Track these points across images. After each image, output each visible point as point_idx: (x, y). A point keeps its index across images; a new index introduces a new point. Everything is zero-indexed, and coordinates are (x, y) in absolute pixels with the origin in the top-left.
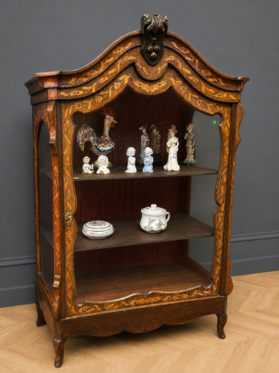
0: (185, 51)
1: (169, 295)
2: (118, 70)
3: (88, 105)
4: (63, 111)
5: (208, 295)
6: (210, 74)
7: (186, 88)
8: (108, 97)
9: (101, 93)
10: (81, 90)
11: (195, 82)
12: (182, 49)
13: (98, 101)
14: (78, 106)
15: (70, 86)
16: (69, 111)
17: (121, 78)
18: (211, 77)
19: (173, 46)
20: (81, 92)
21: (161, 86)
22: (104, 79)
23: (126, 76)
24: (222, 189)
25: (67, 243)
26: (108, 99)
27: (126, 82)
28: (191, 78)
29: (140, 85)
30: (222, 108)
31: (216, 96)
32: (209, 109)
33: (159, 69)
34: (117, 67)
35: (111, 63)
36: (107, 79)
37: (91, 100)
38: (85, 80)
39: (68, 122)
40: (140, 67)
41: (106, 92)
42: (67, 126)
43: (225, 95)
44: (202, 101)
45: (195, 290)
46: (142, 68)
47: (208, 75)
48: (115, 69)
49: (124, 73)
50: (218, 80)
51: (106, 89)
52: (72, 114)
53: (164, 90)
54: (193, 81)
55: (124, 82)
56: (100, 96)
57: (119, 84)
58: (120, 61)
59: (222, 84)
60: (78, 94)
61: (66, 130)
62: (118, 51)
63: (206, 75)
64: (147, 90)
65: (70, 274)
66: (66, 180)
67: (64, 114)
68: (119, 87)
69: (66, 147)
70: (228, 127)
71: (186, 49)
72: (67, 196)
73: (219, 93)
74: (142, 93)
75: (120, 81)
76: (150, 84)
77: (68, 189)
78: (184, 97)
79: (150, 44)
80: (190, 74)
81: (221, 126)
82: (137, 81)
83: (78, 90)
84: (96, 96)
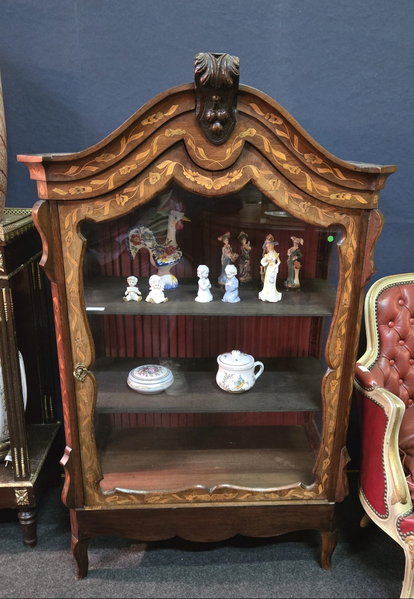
0: (276, 119)
1: (249, 492)
2: (154, 152)
3: (104, 208)
4: (61, 216)
5: (311, 499)
6: (320, 161)
7: (280, 181)
8: (138, 195)
9: (126, 190)
10: (89, 185)
11: (294, 173)
12: (270, 116)
13: (121, 203)
14: (87, 209)
15: (69, 179)
16: (71, 217)
17: (161, 166)
18: (322, 166)
19: (253, 110)
20: (89, 189)
21: (233, 180)
22: (129, 168)
23: (169, 162)
24: (339, 345)
25: (81, 405)
26: (139, 200)
27: (170, 172)
28: (286, 166)
29: (194, 177)
30: (344, 216)
31: (333, 197)
32: (321, 217)
33: (228, 151)
34: (152, 148)
35: (140, 142)
36: (133, 167)
37: (109, 202)
38: (94, 169)
39: (70, 234)
40: (194, 148)
41: (135, 189)
42: (69, 240)
43: (348, 196)
44: (309, 204)
45: (290, 489)
46: (196, 149)
47: (315, 162)
48: (148, 152)
49: (166, 157)
50: (334, 171)
51: (134, 183)
52: (77, 222)
53: (238, 187)
54: (291, 172)
55: (166, 171)
56: (124, 194)
57: (158, 175)
58: (157, 137)
59: (342, 178)
60: (83, 192)
61: (68, 246)
62: (153, 121)
63: (313, 163)
64: (207, 186)
65: (88, 449)
66: (73, 317)
67: (64, 223)
68: (157, 180)
69: (69, 271)
70: (353, 247)
71: (276, 117)
72: (76, 340)
73: (337, 193)
74: (198, 191)
75: (159, 171)
76: (213, 175)
77: (76, 330)
78: (275, 198)
79: (210, 107)
80: (285, 159)
81: (339, 247)
82: (190, 171)
83: (83, 185)
84: (118, 195)
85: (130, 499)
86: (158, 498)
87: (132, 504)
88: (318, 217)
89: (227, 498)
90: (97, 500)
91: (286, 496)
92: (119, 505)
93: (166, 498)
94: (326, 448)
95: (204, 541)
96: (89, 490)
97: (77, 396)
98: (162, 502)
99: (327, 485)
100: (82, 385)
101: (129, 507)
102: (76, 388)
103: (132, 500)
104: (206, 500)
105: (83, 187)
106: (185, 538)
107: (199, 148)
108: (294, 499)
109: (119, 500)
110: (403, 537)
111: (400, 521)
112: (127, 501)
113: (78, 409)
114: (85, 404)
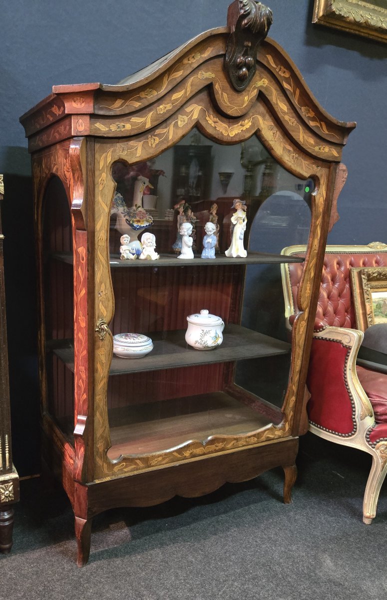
0: (284, 72)
1: (235, 439)
2: (188, 94)
3: (137, 149)
4: (97, 156)
5: (280, 437)
6: (312, 114)
7: (278, 132)
8: (167, 137)
9: (158, 131)
10: (129, 121)
11: (292, 124)
12: (281, 68)
13: (152, 145)
14: (121, 149)
15: (113, 114)
16: (106, 157)
17: (188, 109)
18: (313, 119)
19: (268, 62)
20: (128, 126)
21: (244, 128)
22: (165, 108)
23: (196, 105)
24: (308, 288)
25: (98, 366)
26: (168, 142)
27: (195, 116)
28: (287, 118)
29: (215, 122)
30: (319, 168)
31: (317, 149)
32: (304, 168)
33: (246, 98)
34: (186, 89)
35: (179, 80)
36: (169, 107)
37: (142, 142)
38: (137, 105)
39: (104, 175)
40: (220, 92)
41: (165, 130)
42: (102, 182)
43: (327, 149)
44: (297, 156)
45: (265, 431)
46: (222, 94)
47: (309, 115)
48: (182, 92)
49: (193, 100)
50: (320, 124)
51: (164, 125)
52: (112, 163)
53: (247, 135)
54: (289, 123)
55: (192, 115)
56: (155, 136)
57: (186, 118)
58: (192, 78)
59: (324, 131)
60: (123, 130)
61: (100, 189)
62: (192, 61)
63: (307, 116)
64: (224, 132)
65: (101, 415)
66: (99, 269)
67: (99, 163)
68: (185, 123)
69: (100, 216)
70: (323, 197)
71: (285, 70)
72: (99, 294)
73: (320, 145)
74: (217, 137)
75: (187, 114)
76: (229, 123)
77: (101, 283)
78: (274, 148)
79: (240, 53)
80: (286, 111)
81: (314, 196)
82: (211, 116)
83: (123, 121)
84: (150, 136)
85: (136, 464)
86: (160, 459)
87: (137, 470)
88: (302, 168)
89: (217, 448)
90: (106, 471)
91: (263, 438)
92: (126, 472)
93: (167, 458)
94: (293, 386)
95: (199, 496)
96: (99, 462)
97: (96, 355)
98: (164, 462)
99: (292, 422)
100: (101, 343)
101: (136, 473)
102: (96, 347)
103: (138, 465)
104: (201, 453)
105: (123, 124)
106: (184, 496)
107: (224, 93)
108: (268, 439)
109: (126, 467)
110: (373, 446)
111: (370, 432)
112: (133, 467)
113: (95, 371)
114: (102, 364)
